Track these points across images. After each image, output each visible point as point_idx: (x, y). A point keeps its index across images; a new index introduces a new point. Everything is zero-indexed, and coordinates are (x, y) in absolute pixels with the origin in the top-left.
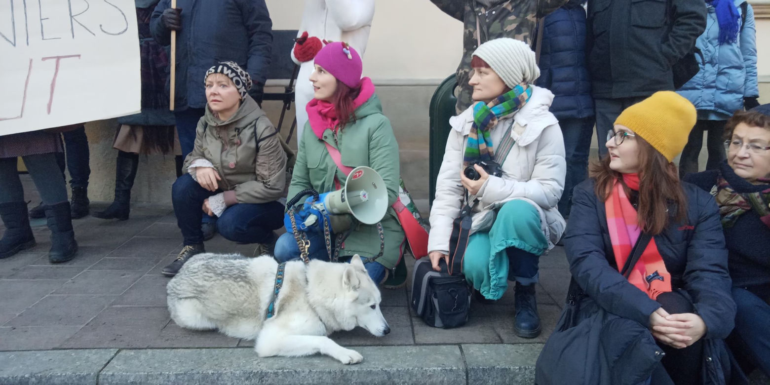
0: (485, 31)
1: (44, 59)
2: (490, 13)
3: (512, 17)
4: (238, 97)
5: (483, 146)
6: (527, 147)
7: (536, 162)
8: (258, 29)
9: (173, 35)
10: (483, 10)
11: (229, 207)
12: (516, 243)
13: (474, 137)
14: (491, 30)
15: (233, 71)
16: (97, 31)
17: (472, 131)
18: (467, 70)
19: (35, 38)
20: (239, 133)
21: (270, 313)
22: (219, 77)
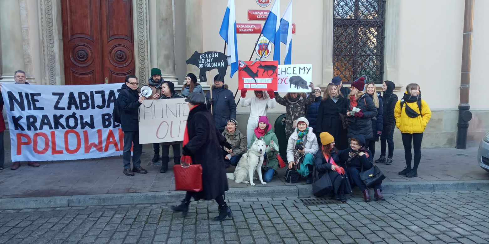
0: (293, 111)
1: (184, 121)
2: (293, 106)
4: (235, 127)
5: (301, 142)
6: (310, 142)
7: (312, 145)
10: (291, 105)
11: (232, 157)
12: (309, 163)
13: (299, 140)
14: (294, 111)
15: (235, 121)
17: (298, 138)
18: (289, 120)
19: (181, 115)
20: (236, 137)
22: (231, 123)
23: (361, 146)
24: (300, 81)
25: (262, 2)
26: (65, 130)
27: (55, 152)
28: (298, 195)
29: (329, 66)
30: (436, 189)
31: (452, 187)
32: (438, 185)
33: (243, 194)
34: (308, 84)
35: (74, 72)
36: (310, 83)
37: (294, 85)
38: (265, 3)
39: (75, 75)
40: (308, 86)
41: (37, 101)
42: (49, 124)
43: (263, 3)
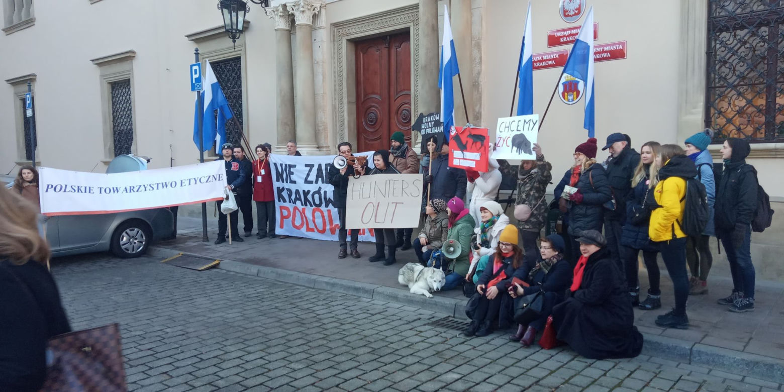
1: (392, 203)
2: (522, 182)
3: (528, 185)
5: (484, 238)
8: (459, 182)
9: (429, 184)
10: (519, 181)
14: (521, 190)
16: (410, 195)
21: (416, 281)
23: (556, 252)
24: (524, 141)
25: (568, 16)
26: (312, 208)
27: (309, 229)
28: (453, 311)
29: (693, 111)
30: (695, 359)
31: (738, 365)
32: (703, 352)
33: (392, 296)
34: (532, 146)
35: (365, 138)
36: (534, 144)
37: (516, 148)
38: (573, 15)
39: (367, 141)
40: (532, 149)
41: (292, 173)
42: (300, 199)
43: (570, 16)
